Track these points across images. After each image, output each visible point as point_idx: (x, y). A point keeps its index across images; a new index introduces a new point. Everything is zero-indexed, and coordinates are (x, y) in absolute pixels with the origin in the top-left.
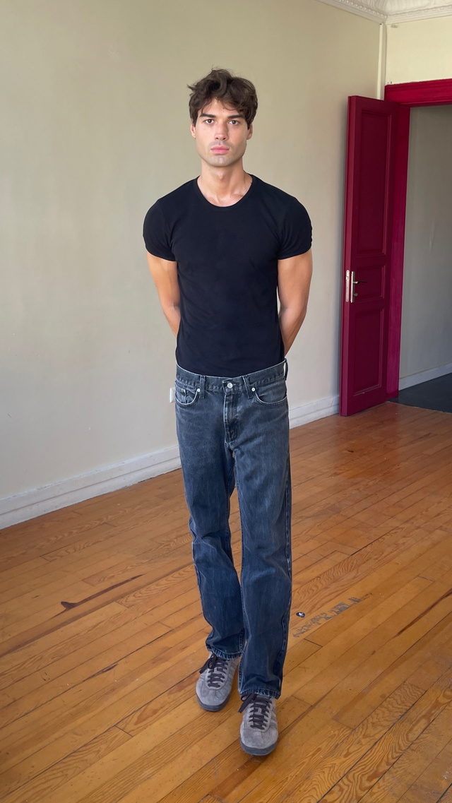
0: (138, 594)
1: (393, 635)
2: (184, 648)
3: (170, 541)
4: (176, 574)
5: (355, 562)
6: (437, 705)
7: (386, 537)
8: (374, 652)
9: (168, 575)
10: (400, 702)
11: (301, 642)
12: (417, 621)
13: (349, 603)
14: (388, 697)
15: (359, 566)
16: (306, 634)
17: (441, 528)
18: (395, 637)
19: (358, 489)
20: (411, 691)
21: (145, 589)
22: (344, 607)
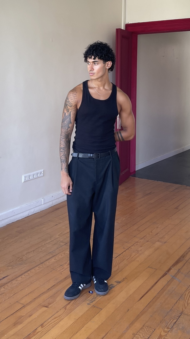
0: (6, 287)
1: (137, 300)
2: (30, 316)
3: (23, 256)
4: (26, 274)
5: (117, 261)
6: (161, 336)
7: (132, 247)
8: (128, 310)
9: (22, 275)
10: (142, 337)
11: (91, 307)
12: (149, 291)
13: (115, 284)
14: (136, 334)
15: (119, 263)
16: (94, 303)
17: (158, 241)
18: (138, 301)
19: (118, 222)
20: (148, 330)
21: (10, 283)
22: (113, 286)
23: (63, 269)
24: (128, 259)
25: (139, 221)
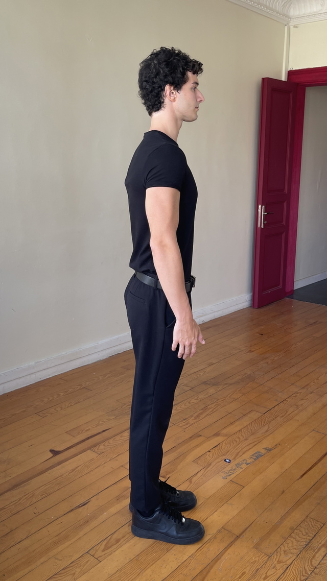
0: (106, 443)
1: (297, 478)
5: (267, 419)
7: (289, 400)
8: (283, 492)
10: (304, 534)
11: (228, 483)
12: (314, 466)
13: (263, 451)
14: (296, 529)
15: (270, 422)
16: (232, 476)
19: (267, 363)
20: (313, 524)
21: (112, 439)
22: (260, 455)
23: (187, 424)
24: (282, 416)
25: (300, 362)
